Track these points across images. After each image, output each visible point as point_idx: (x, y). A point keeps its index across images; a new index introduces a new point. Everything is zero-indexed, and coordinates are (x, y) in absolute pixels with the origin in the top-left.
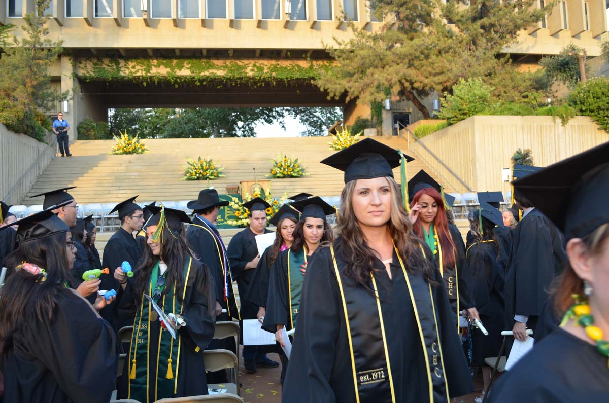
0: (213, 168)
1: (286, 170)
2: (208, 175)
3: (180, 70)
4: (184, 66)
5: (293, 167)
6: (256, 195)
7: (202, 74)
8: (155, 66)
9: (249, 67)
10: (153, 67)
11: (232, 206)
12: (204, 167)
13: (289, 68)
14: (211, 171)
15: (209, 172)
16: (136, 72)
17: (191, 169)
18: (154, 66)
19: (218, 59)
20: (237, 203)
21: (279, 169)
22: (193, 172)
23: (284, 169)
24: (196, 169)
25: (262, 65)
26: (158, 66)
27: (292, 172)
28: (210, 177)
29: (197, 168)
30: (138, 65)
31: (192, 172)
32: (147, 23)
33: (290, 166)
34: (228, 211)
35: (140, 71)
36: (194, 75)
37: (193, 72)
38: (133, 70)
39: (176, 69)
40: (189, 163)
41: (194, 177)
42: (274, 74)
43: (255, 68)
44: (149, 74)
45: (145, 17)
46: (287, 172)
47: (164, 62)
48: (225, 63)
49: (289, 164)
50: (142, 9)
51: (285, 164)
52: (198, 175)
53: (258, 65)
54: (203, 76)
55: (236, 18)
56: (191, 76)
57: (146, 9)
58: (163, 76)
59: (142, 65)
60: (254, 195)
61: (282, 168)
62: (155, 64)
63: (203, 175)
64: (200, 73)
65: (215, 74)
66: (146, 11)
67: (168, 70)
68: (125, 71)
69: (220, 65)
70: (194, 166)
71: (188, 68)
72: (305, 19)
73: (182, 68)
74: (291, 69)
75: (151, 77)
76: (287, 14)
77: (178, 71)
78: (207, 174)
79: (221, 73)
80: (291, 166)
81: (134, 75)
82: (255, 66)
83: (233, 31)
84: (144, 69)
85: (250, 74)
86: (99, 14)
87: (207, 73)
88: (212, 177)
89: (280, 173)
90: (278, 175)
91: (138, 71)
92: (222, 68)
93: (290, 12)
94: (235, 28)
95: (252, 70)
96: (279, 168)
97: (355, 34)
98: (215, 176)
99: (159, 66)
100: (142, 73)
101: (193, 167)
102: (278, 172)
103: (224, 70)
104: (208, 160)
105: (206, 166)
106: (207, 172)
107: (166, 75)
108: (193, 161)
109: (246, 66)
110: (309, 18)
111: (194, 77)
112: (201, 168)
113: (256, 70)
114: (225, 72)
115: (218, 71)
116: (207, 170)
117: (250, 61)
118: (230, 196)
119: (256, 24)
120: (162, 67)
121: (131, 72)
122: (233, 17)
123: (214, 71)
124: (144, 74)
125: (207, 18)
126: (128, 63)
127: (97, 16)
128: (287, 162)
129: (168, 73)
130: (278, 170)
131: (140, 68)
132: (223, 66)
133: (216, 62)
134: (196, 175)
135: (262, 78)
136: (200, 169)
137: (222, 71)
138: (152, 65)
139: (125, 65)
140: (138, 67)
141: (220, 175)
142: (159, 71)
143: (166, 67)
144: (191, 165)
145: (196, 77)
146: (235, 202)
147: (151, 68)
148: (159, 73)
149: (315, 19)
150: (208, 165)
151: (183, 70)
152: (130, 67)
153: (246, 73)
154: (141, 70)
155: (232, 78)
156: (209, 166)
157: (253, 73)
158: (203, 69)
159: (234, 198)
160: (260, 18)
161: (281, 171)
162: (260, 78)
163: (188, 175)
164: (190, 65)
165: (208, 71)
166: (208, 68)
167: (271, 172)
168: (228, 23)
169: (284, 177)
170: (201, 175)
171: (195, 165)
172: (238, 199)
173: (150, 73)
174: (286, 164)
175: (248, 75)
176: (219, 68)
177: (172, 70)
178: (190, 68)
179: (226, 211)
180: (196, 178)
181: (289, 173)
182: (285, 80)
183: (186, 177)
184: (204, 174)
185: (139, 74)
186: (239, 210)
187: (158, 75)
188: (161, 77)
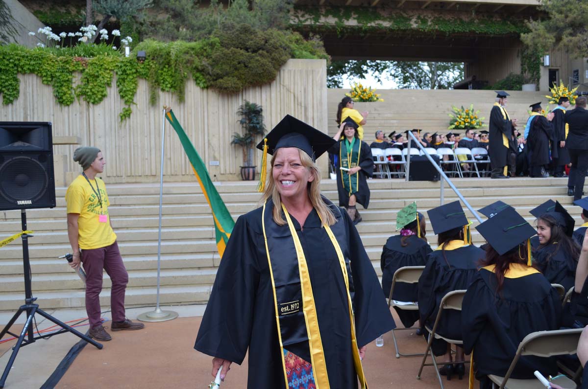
3: (348, 20)
4: (351, 16)
7: (369, 25)
8: (324, 16)
9: (413, 18)
17: (458, 118)
18: (322, 14)
25: (426, 18)
26: (326, 16)
35: (309, 20)
36: (361, 25)
37: (359, 22)
39: (344, 19)
40: (454, 112)
41: (462, 126)
42: (437, 27)
43: (419, 21)
44: (317, 23)
53: (422, 17)
54: (369, 27)
56: (358, 26)
58: (331, 26)
59: (311, 14)
64: (367, 24)
65: (382, 24)
67: (336, 19)
68: (295, 19)
71: (354, 18)
73: (349, 18)
75: (320, 27)
79: (386, 24)
81: (304, 24)
82: (419, 18)
84: (313, 18)
85: (415, 26)
87: (373, 24)
91: (306, 20)
92: (388, 20)
95: (416, 22)
100: (311, 21)
101: (459, 116)
103: (390, 21)
107: (334, 24)
108: (457, 110)
109: (411, 18)
111: (361, 28)
113: (420, 23)
120: (330, 16)
123: (380, 22)
124: (313, 23)
126: (297, 11)
129: (336, 22)
131: (309, 17)
134: (464, 124)
135: (426, 31)
139: (295, 14)
140: (307, 16)
142: (328, 21)
143: (334, 16)
145: (363, 28)
148: (328, 23)
151: (350, 20)
152: (300, 15)
153: (411, 25)
154: (311, 19)
157: (417, 25)
158: (371, 20)
162: (424, 30)
163: (456, 123)
165: (375, 22)
173: (319, 22)
175: (412, 27)
178: (357, 19)
182: (448, 33)
183: (453, 126)
185: (308, 23)
187: (326, 24)
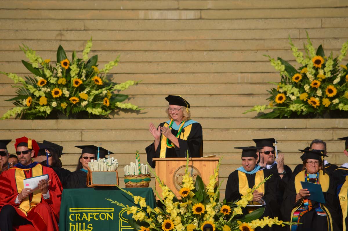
0: (101, 83)
1: (319, 93)
2: (84, 103)
5: (340, 83)
6: (185, 192)
11: (132, 214)
12: (73, 80)
14: (94, 92)
15: (88, 93)
17: (35, 86)
20: (144, 209)
21: (296, 90)
22: (41, 93)
23: (313, 90)
24: (49, 85)
27: (336, 101)
28: (89, 110)
29: (53, 81)
31: (37, 94)
33: (330, 80)
34: (124, 224)
40: (27, 64)
41: (42, 109)
46: (321, 98)
49: (329, 75)
51: (316, 75)
52: (54, 104)
60: (182, 190)
61: (307, 88)
63: (70, 104)
70: (44, 76)
78: (82, 100)
80: (337, 81)
88: (97, 111)
89: (298, 101)
90: (293, 107)
96: (295, 85)
98: (104, 108)
101: (40, 79)
102: (293, 98)
104: (86, 58)
105: (79, 75)
106: (83, 94)
108: (40, 60)
112: (63, 81)
116: (82, 88)
118: (129, 193)
128: (324, 66)
130: (293, 93)
134: (49, 104)
136: (60, 86)
141: (119, 105)
144: (36, 71)
146: (138, 206)
150: (84, 71)
156: (87, 77)
159: (136, 198)
161: (304, 96)
163: (26, 102)
167: (272, 98)
169: (312, 114)
170: (64, 105)
171: (48, 73)
172: (146, 201)
174: (321, 72)
179: (121, 225)
180: (48, 112)
181: (326, 102)
183: (18, 110)
184: (74, 99)
186: (147, 225)
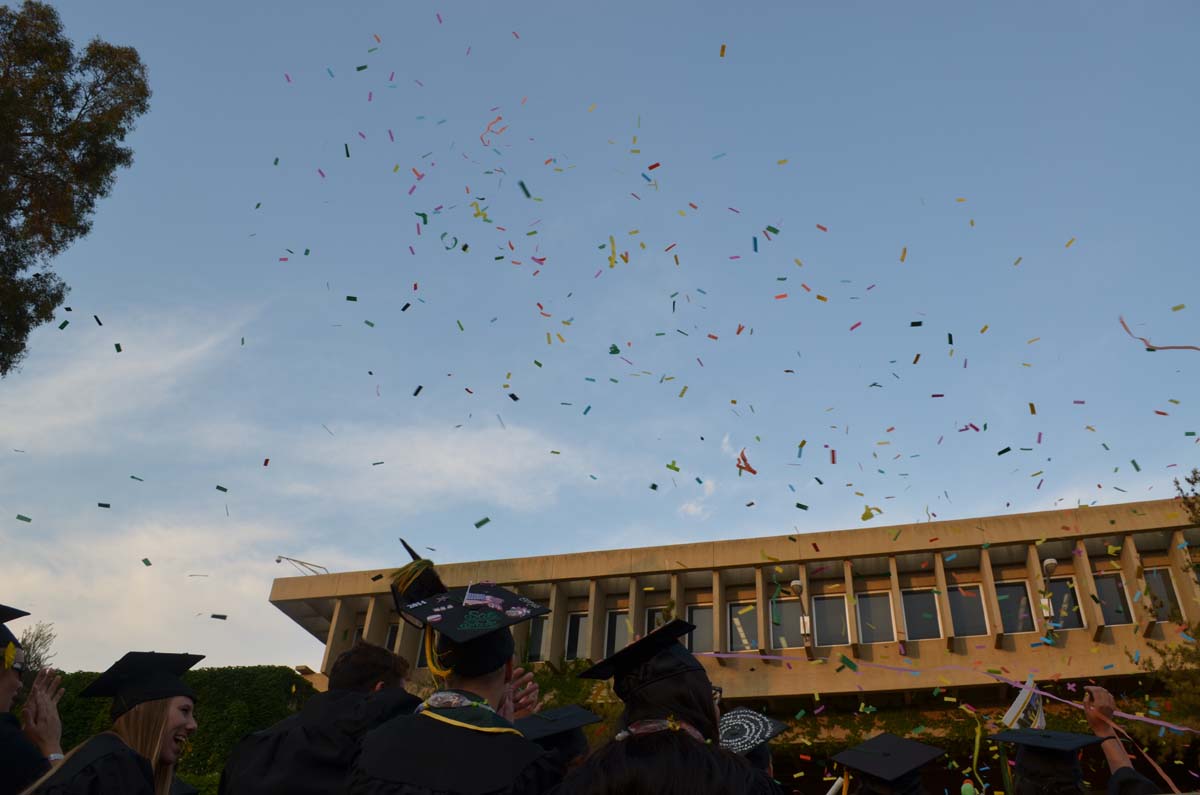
10: (822, 729)
13: (1065, 717)
16: (794, 738)
19: (932, 710)
30: (796, 725)
32: (811, 654)
38: (790, 735)
45: (808, 644)
47: (841, 718)
48: (946, 715)
50: (802, 632)
55: (956, 635)
57: (808, 631)
62: (826, 723)
66: (808, 635)
69: (936, 718)
72: (1082, 626)
74: (1068, 718)
76: (1046, 618)
77: (864, 733)
83: (955, 659)
86: (735, 646)
93: (1052, 614)
94: (958, 653)
97: (1187, 634)
99: (833, 727)
110: (1088, 624)
114: (948, 731)
115: (934, 729)
117: (991, 710)
119: (992, 642)
121: (786, 739)
122: (951, 634)
125: (907, 640)
127: (732, 650)
132: (941, 721)
133: (929, 715)
137: (942, 730)
138: (820, 725)
147: (819, 730)
149: (1101, 622)
155: (960, 740)
160: (1000, 630)
164: (884, 722)
166: (916, 725)
168: (945, 644)
176: (934, 724)
177: (854, 730)
188: (836, 745)
